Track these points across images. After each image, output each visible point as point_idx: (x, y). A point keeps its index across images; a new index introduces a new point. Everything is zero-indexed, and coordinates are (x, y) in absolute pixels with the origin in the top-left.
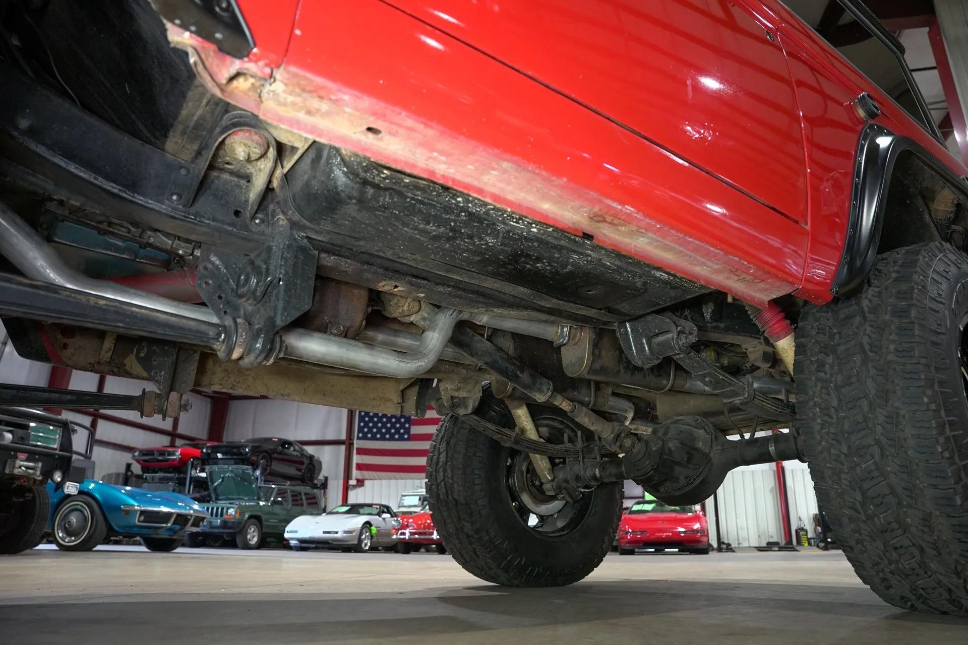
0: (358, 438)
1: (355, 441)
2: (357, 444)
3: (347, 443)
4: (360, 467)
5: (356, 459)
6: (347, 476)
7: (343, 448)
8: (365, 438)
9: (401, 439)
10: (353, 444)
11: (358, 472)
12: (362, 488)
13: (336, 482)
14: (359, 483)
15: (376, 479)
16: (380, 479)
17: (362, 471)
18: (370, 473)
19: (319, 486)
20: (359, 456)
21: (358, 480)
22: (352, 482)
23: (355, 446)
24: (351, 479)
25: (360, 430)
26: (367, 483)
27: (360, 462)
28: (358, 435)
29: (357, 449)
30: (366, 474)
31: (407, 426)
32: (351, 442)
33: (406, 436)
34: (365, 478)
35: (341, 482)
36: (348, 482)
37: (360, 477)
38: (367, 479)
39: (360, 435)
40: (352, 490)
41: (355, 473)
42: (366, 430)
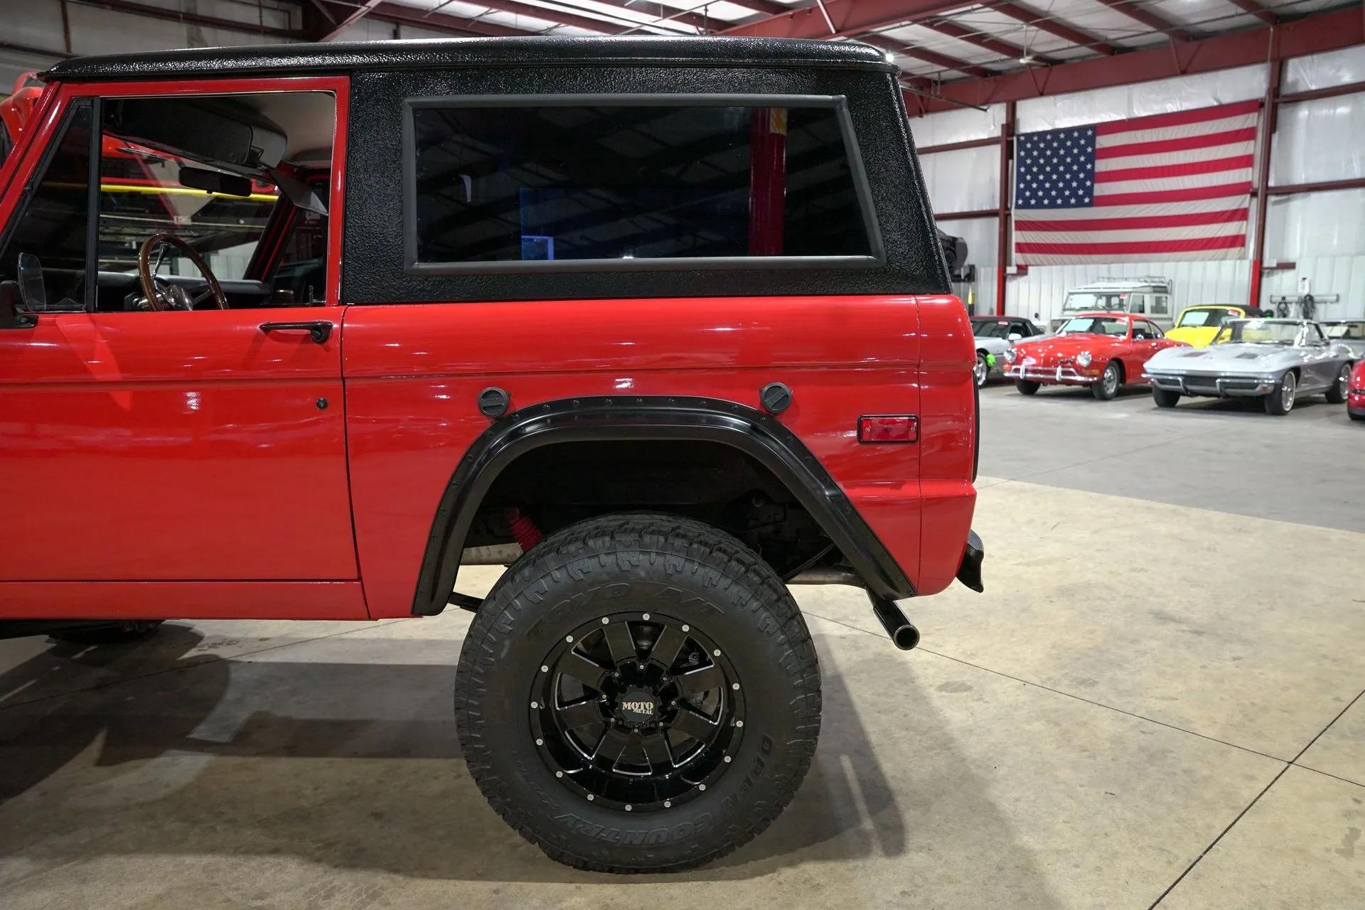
0: (1018, 207)
1: (1013, 211)
2: (1015, 215)
3: (1001, 214)
4: (1021, 248)
5: (1016, 237)
6: (1004, 260)
7: (996, 221)
8: (1026, 205)
9: (1080, 204)
10: (1010, 215)
11: (1019, 255)
12: (1025, 278)
13: (989, 269)
14: (1021, 271)
15: (1044, 265)
16: (1050, 264)
17: (1024, 254)
18: (1035, 255)
19: (963, 277)
20: (1019, 232)
21: (1019, 267)
22: (1011, 270)
23: (1014, 218)
24: (1010, 265)
25: (1020, 194)
26: (1031, 269)
27: (1021, 240)
28: (1017, 202)
29: (1016, 222)
30: (1030, 257)
31: (1088, 183)
32: (1008, 212)
33: (1087, 200)
34: (1028, 264)
35: (996, 269)
36: (1005, 270)
37: (1022, 263)
38: (1030, 265)
39: (1020, 202)
40: (1011, 280)
41: (1016, 258)
42: (1028, 194)
